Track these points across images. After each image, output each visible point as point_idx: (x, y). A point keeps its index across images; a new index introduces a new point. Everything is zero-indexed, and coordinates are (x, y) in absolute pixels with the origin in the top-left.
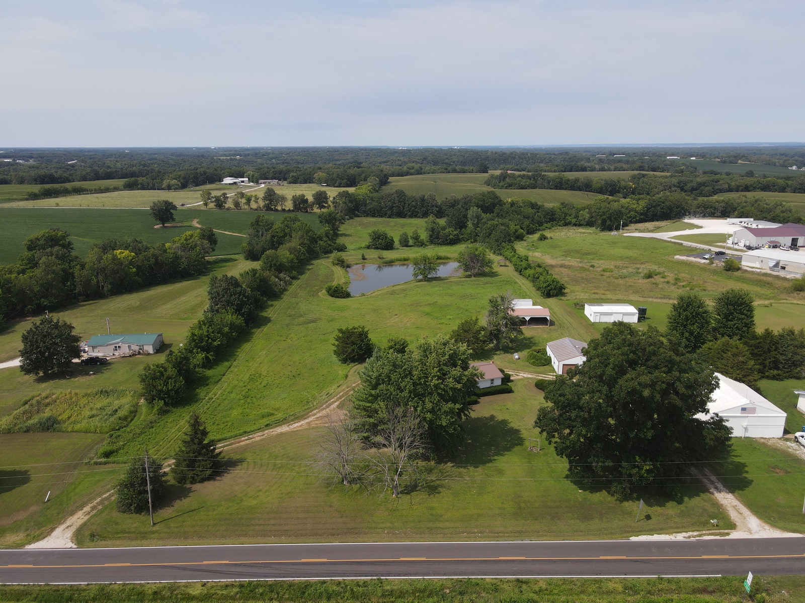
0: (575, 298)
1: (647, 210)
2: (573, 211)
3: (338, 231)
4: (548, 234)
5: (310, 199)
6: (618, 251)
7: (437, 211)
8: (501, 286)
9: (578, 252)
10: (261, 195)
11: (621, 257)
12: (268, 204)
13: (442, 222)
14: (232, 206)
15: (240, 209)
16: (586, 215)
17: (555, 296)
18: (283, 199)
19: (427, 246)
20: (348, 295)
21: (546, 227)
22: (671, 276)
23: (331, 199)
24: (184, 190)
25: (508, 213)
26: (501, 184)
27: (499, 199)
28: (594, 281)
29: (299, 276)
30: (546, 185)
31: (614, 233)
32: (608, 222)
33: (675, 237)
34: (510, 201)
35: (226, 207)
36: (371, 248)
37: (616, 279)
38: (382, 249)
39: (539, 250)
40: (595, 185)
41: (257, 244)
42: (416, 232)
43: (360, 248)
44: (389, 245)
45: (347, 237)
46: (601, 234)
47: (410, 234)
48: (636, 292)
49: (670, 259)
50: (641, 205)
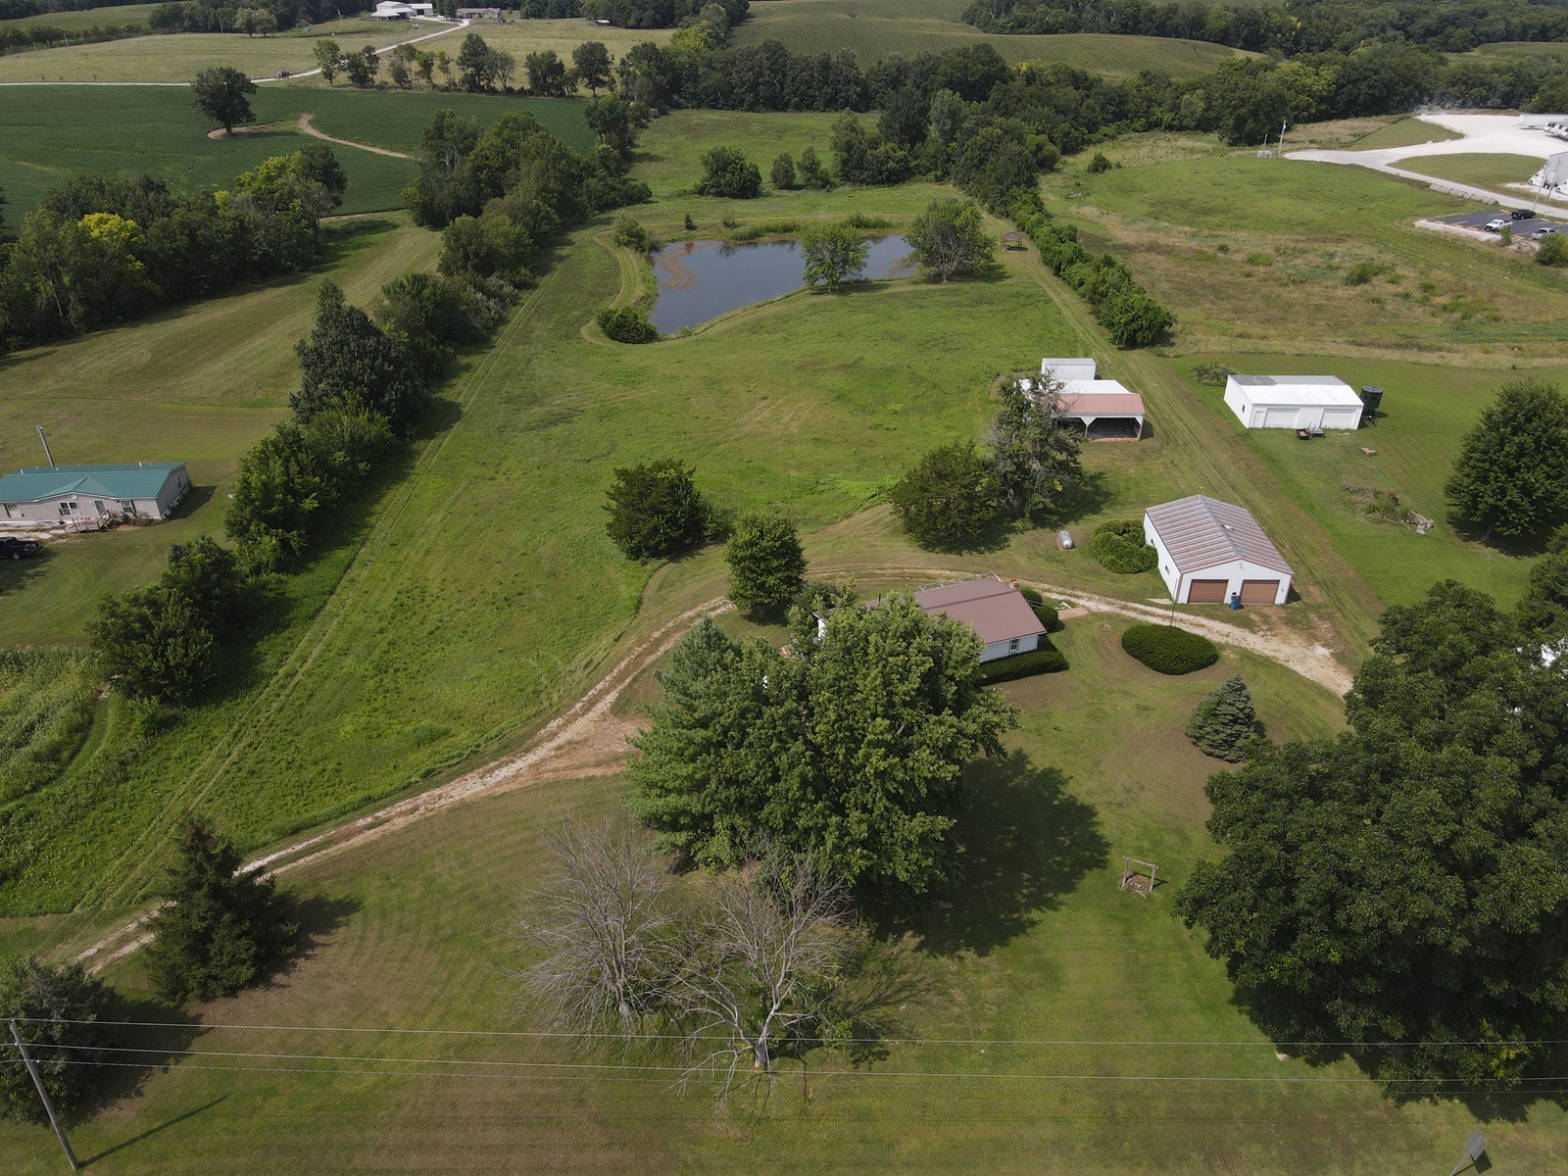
0: (1195, 350)
1: (1337, 89)
2: (1168, 94)
3: (633, 146)
4: (1112, 155)
5: (570, 63)
6: (1279, 205)
7: (858, 95)
8: (1015, 310)
9: (1183, 205)
10: (455, 51)
11: (1288, 221)
12: (472, 76)
13: (870, 122)
14: (390, 80)
15: (410, 88)
16: (1195, 102)
17: (1147, 345)
18: (506, 62)
19: (836, 186)
20: (649, 336)
21: (1105, 135)
22: (1410, 280)
23: (617, 62)
24: (289, 33)
25: (1020, 100)
26: (1001, 21)
27: (1000, 65)
28: (1231, 291)
29: (538, 280)
30: (1102, 22)
31: (1263, 151)
32: (1250, 125)
33: (1404, 163)
34: (1024, 68)
35: (377, 82)
36: (709, 194)
37: (1282, 285)
38: (734, 196)
39: (1092, 199)
40: (1213, 23)
41: (441, 188)
42: (810, 154)
43: (683, 194)
44: (748, 188)
45: (654, 164)
46: (1233, 154)
47: (797, 158)
48: (1335, 326)
49: (1404, 228)
50: (1322, 79)
